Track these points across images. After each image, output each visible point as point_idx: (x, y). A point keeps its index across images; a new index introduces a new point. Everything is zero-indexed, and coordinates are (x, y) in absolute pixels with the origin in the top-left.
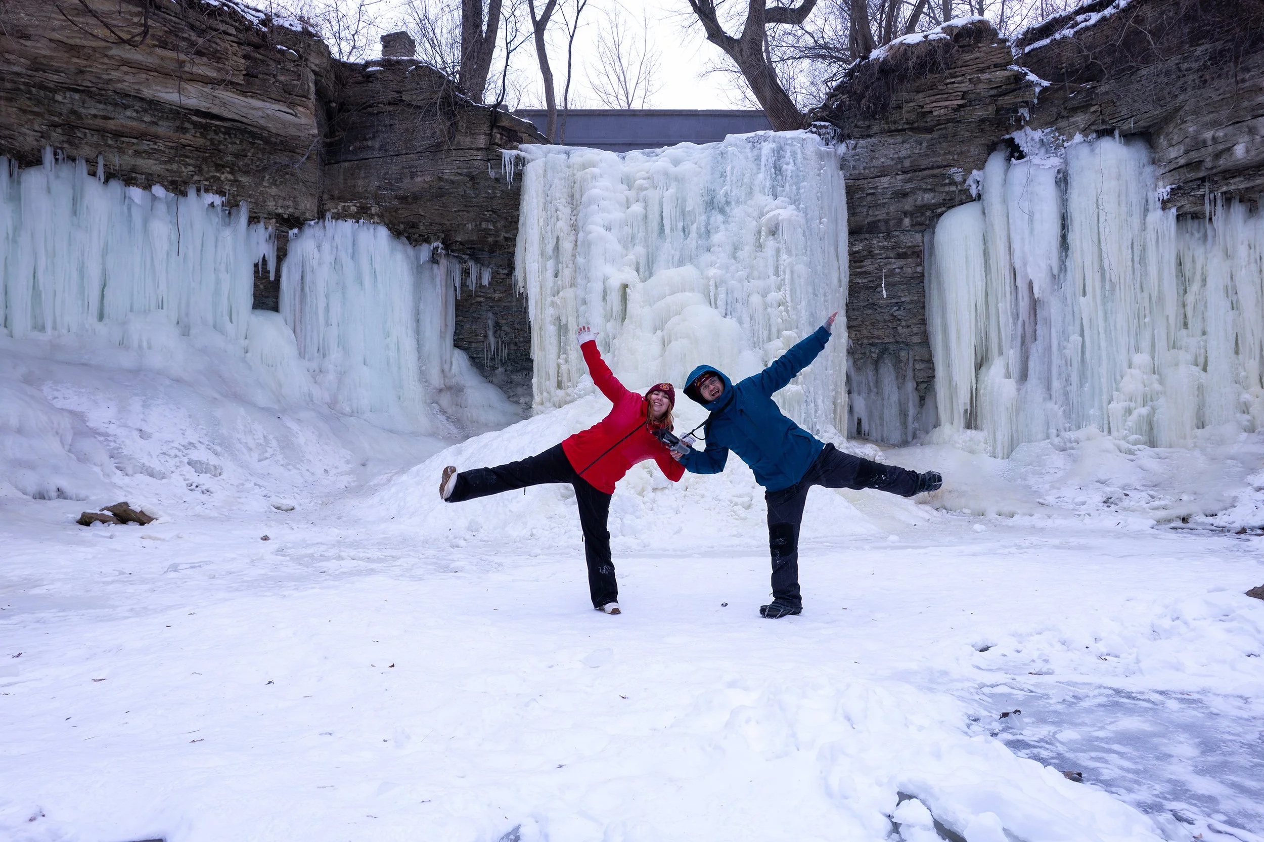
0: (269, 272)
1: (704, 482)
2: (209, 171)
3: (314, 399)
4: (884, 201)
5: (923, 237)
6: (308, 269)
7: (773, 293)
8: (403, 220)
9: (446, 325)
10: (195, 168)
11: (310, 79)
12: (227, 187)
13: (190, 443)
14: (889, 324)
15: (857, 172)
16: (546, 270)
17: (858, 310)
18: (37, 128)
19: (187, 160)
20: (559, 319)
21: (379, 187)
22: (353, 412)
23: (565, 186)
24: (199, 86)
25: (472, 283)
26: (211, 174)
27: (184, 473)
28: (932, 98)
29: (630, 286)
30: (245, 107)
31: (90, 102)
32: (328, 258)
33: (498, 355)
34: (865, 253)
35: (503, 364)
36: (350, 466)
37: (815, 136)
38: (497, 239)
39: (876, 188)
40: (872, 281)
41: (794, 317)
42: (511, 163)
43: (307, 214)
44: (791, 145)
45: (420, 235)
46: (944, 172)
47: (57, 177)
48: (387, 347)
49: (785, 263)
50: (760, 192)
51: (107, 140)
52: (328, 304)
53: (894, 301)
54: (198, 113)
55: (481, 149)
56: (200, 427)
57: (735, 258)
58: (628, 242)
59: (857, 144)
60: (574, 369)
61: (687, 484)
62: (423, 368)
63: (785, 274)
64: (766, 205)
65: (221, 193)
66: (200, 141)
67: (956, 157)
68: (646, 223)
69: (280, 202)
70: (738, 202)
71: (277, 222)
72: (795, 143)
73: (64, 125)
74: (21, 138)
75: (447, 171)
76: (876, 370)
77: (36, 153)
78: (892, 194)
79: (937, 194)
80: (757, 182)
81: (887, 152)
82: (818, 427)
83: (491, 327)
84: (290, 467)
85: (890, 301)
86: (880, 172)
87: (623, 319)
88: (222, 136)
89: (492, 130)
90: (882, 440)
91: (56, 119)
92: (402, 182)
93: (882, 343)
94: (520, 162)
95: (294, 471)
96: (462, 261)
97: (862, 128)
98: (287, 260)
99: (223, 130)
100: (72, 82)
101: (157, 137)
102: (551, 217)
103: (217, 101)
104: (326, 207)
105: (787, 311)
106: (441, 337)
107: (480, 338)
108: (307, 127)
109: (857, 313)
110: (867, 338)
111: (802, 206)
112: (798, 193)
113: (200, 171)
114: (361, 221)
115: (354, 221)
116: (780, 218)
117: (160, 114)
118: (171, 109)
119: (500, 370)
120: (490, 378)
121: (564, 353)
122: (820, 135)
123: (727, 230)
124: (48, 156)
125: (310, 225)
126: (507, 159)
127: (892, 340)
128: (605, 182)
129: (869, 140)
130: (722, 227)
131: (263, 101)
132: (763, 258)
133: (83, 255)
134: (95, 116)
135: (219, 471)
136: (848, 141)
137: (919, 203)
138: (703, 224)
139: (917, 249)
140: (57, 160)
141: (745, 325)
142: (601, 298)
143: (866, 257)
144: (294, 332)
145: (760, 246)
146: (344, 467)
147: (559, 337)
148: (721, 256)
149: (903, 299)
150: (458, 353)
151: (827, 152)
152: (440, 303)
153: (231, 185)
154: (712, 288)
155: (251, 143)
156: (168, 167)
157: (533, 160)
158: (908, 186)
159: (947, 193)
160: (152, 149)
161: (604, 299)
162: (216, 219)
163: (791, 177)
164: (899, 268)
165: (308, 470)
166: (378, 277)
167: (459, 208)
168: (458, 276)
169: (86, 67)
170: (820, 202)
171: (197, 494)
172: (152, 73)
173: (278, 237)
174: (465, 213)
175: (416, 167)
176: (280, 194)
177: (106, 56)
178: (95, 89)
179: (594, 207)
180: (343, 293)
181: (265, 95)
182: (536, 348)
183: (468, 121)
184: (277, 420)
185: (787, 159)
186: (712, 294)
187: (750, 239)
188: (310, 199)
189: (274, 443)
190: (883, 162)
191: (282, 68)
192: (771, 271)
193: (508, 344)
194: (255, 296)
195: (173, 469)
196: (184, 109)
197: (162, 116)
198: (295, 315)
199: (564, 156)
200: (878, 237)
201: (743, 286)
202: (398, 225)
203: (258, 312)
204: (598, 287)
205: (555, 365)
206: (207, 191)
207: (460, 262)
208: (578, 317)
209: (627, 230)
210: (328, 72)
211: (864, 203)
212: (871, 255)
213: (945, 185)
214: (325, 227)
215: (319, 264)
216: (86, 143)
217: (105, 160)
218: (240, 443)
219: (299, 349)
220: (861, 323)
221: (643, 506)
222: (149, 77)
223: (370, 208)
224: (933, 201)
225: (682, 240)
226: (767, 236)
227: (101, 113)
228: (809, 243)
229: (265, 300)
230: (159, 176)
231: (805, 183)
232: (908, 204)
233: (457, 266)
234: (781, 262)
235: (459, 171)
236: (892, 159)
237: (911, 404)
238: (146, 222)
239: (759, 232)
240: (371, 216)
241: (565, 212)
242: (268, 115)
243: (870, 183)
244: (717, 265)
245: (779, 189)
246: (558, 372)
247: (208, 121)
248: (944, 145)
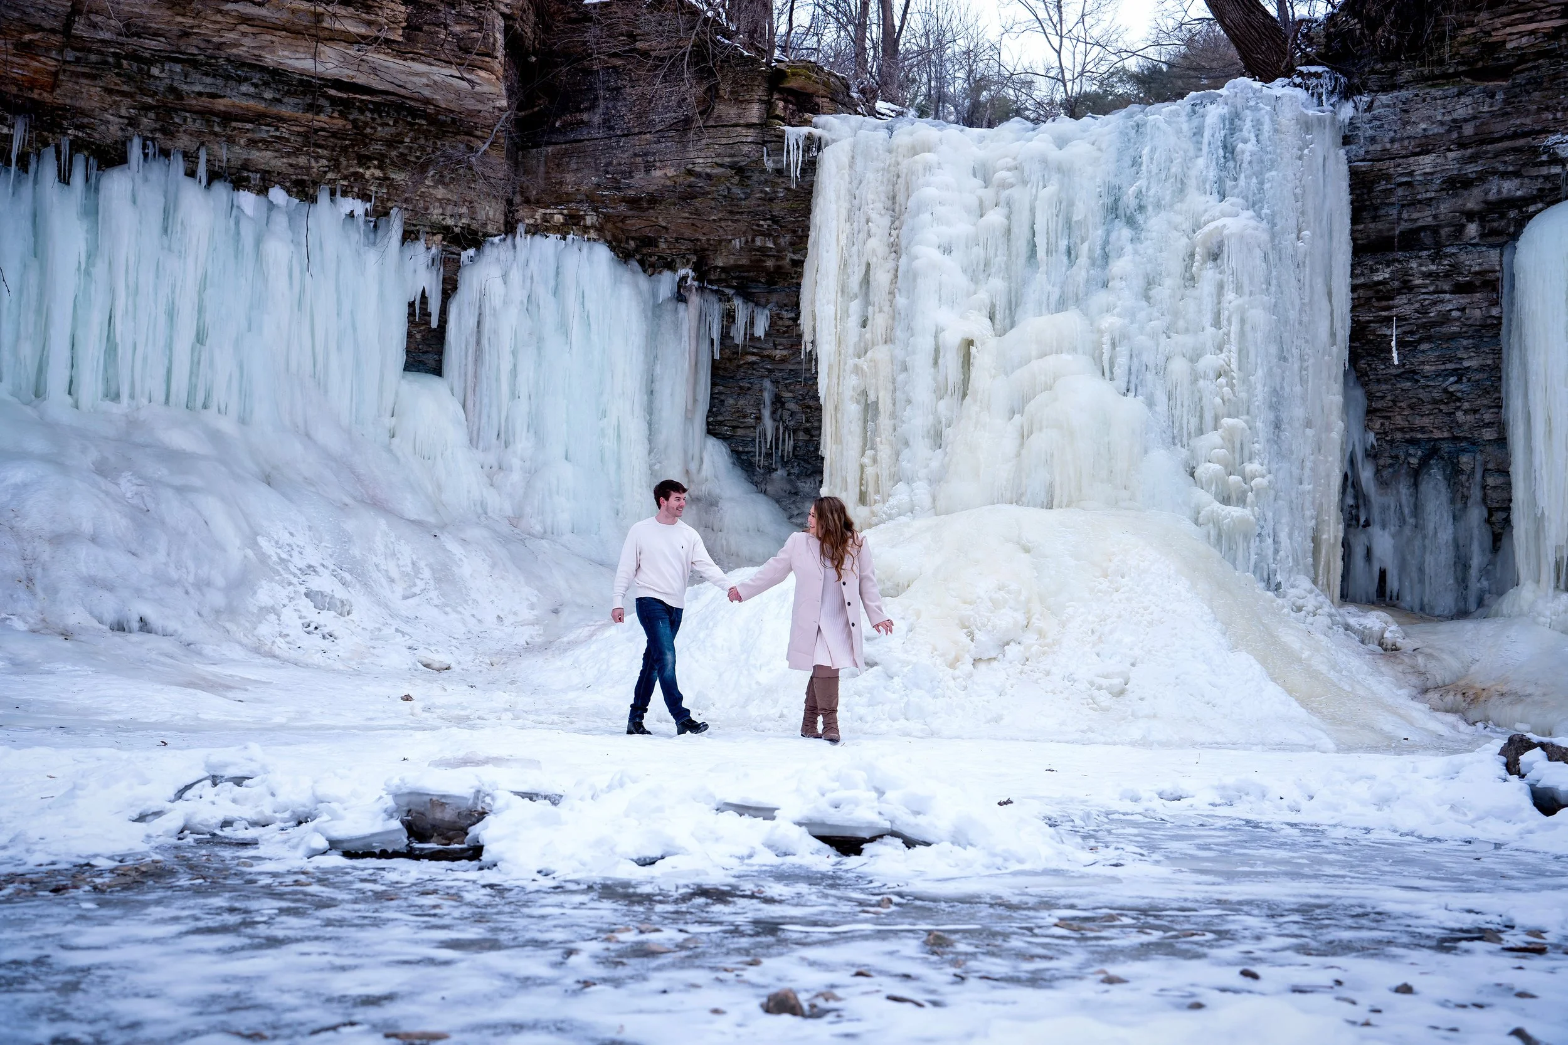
0: (430, 315)
1: (1054, 653)
2: (348, 166)
3: (489, 511)
4: (1428, 195)
5: (1502, 254)
6: (487, 311)
7: (1208, 356)
8: (633, 234)
9: (695, 400)
10: (329, 161)
11: (497, 26)
12: (373, 188)
13: (310, 566)
14: (1442, 407)
15: (1379, 147)
16: (848, 316)
17: (1386, 381)
18: (123, 112)
19: (319, 150)
20: (864, 393)
21: (598, 185)
22: (545, 532)
23: (882, 182)
24: (341, 47)
25: (738, 335)
26: (352, 170)
27: (300, 608)
28: (1505, 19)
29: (976, 342)
30: (403, 72)
31: (195, 76)
32: (518, 294)
33: (777, 448)
34: (1396, 284)
35: (785, 464)
36: (535, 612)
37: (1301, 93)
38: (779, 263)
39: (1411, 174)
40: (1412, 333)
41: (1244, 395)
42: (798, 148)
43: (489, 227)
44: (1256, 109)
45: (660, 257)
46: (1536, 143)
47: (146, 180)
48: (603, 434)
49: (1231, 307)
50: (1198, 189)
51: (212, 126)
52: (515, 365)
53: (1450, 366)
54: (338, 84)
55: (749, 126)
56: (323, 544)
57: (1148, 298)
58: (979, 271)
59: (1372, 102)
60: (885, 474)
61: (1027, 655)
62: (657, 467)
63: (1230, 324)
64: (1206, 211)
65: (365, 197)
66: (340, 123)
67: (1559, 115)
68: (1009, 240)
69: (449, 209)
70: (1158, 206)
71: (444, 239)
72: (1261, 105)
73: (158, 107)
74: (103, 127)
75: (701, 161)
76: (1416, 485)
77: (119, 147)
78: (1443, 182)
79: (1526, 181)
80: (1193, 173)
81: (1431, 112)
82: (1279, 578)
83: (768, 402)
84: (448, 609)
85: (1443, 367)
86: (1419, 145)
87: (964, 395)
88: (369, 115)
89: (772, 95)
90: (1422, 609)
91: (150, 100)
92: (632, 177)
93: (1429, 440)
94: (813, 144)
95: (454, 616)
96: (723, 298)
97: (1384, 73)
98: (457, 296)
99: (371, 106)
100: (174, 48)
101: (281, 119)
102: (859, 232)
103: (364, 67)
104: (518, 215)
105: (1232, 386)
106: (686, 418)
107: (750, 421)
108: (491, 96)
109: (1384, 387)
110: (1402, 430)
111: (1265, 211)
112: (1261, 189)
113: (337, 167)
114: (570, 237)
115: (559, 236)
116: (1226, 232)
117: (286, 88)
118: (302, 80)
119: (780, 473)
120: (763, 487)
121: (872, 448)
122: (1307, 89)
123: (1136, 252)
124: (135, 151)
125: (492, 244)
126: (792, 141)
127: (1446, 435)
128: (945, 176)
129: (1396, 93)
130: (1129, 248)
131: (430, 64)
132: (1196, 298)
133: (173, 292)
134: (200, 94)
135: (347, 608)
136: (1357, 98)
137: (1492, 196)
138: (1099, 242)
139: (1491, 276)
140: (146, 155)
141: (1158, 409)
142: (931, 361)
143: (1399, 292)
144: (464, 407)
145: (1192, 278)
146: (527, 614)
147: (865, 421)
148: (1124, 295)
149: (1466, 364)
150: (712, 444)
151: (1319, 119)
152: (686, 365)
153: (380, 185)
154: (1106, 348)
155: (409, 124)
156: (292, 161)
157: (834, 141)
158: (1471, 169)
159: (1547, 178)
160: (272, 136)
161: (936, 362)
162: (357, 235)
163: (1250, 163)
164: (1458, 309)
165: (473, 616)
166: (594, 326)
167: (720, 215)
168: (716, 321)
169: (192, 27)
170: (1299, 204)
171: (316, 638)
172: (278, 33)
173: (445, 262)
174: (730, 223)
175: (655, 154)
176: (449, 197)
177: (220, 11)
178: (202, 57)
179: (926, 217)
180: (539, 349)
181: (433, 56)
182: (828, 438)
183: (735, 82)
184: (433, 539)
185: (1245, 133)
186: (1106, 357)
187: (1175, 266)
188: (493, 204)
189: (427, 573)
190: (1425, 130)
191: (459, 14)
192: (1207, 319)
193: (795, 432)
194: (408, 351)
195: (286, 601)
196: (319, 79)
197: (289, 90)
198: (465, 380)
199: (883, 134)
200: (1420, 257)
201: (1158, 345)
202: (627, 243)
203: (411, 376)
204: (925, 343)
205: (857, 467)
206: (344, 194)
207: (720, 300)
208: (894, 391)
209: (978, 252)
210: (524, 11)
211: (1392, 200)
212: (1407, 287)
213: (1542, 164)
214: (514, 246)
215: (505, 303)
216: (185, 131)
217: (208, 154)
218: (379, 571)
219: (470, 433)
220: (1391, 404)
221: (952, 683)
222: (274, 39)
223: (583, 218)
224: (1519, 193)
225: (1064, 269)
226: (1204, 262)
227: (208, 90)
228: (1274, 273)
229: (423, 357)
230: (279, 174)
231: (1273, 173)
232: (1472, 200)
233: (716, 306)
234: (1225, 305)
235: (718, 160)
236: (1442, 123)
237: (1475, 548)
238: (258, 242)
239: (1192, 255)
240: (586, 229)
241: (881, 223)
242: (435, 82)
243: (1399, 165)
244: (1117, 310)
245: (1229, 183)
246: (861, 479)
247: (352, 95)
248: (1536, 95)
